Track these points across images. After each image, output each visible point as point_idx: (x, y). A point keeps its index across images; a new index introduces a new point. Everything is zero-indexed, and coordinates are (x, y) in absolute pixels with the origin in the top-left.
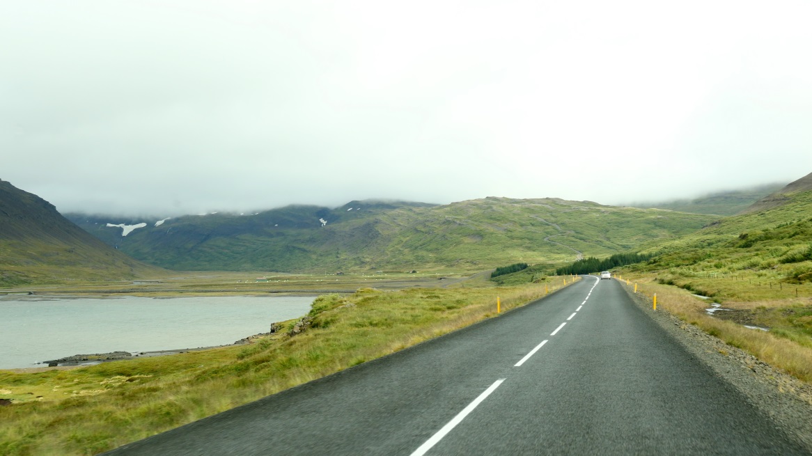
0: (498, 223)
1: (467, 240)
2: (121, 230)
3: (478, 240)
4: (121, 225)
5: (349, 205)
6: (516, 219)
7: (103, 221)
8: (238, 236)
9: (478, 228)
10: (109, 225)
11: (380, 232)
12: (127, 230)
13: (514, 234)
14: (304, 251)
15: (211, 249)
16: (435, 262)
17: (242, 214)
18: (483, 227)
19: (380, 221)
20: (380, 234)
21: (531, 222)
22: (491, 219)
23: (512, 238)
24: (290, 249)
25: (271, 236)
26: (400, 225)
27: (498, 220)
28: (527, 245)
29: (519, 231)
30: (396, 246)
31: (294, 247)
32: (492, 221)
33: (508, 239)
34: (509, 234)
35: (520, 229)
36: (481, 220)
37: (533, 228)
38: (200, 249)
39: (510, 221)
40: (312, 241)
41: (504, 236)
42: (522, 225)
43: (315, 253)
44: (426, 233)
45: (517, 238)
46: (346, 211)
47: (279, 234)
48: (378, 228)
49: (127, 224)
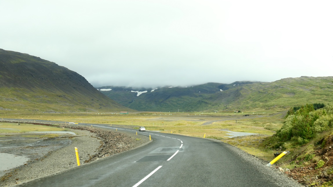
0: (306, 87)
1: (285, 95)
2: (137, 93)
3: (292, 95)
4: (137, 92)
5: (234, 83)
6: (318, 84)
7: (130, 89)
8: (182, 97)
9: (292, 89)
10: (132, 91)
11: (242, 93)
12: (139, 93)
13: (316, 92)
14: (206, 103)
15: (169, 102)
16: (261, 107)
17: (186, 87)
18: (296, 89)
19: (243, 88)
20: (241, 94)
21: (327, 86)
22: (302, 84)
23: (314, 94)
24: (200, 102)
25: (197, 97)
26: (252, 90)
27: (306, 85)
28: (324, 98)
29: (319, 91)
30: (247, 100)
31: (202, 101)
32: (302, 85)
33: (312, 95)
34: (313, 92)
35: (320, 90)
36: (295, 85)
37: (329, 89)
38: (165, 102)
39: (314, 86)
40: (211, 98)
41: (309, 93)
42: (321, 88)
43: (211, 104)
44: (264, 93)
45: (318, 94)
46: (233, 86)
47: (200, 96)
48: (241, 92)
49: (139, 91)
